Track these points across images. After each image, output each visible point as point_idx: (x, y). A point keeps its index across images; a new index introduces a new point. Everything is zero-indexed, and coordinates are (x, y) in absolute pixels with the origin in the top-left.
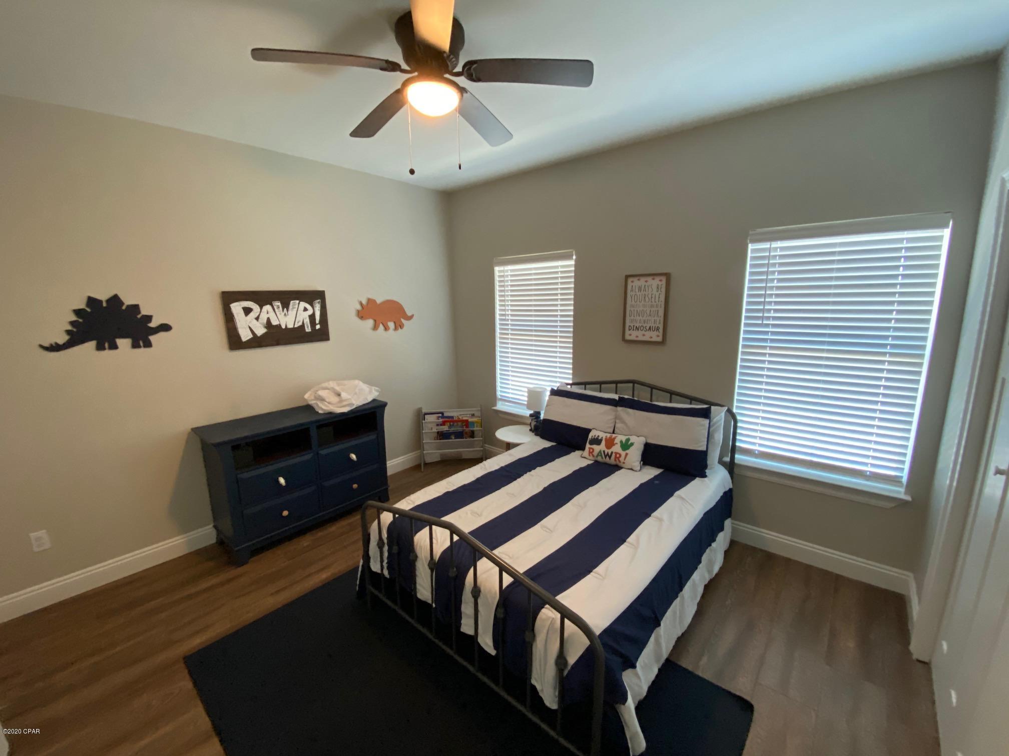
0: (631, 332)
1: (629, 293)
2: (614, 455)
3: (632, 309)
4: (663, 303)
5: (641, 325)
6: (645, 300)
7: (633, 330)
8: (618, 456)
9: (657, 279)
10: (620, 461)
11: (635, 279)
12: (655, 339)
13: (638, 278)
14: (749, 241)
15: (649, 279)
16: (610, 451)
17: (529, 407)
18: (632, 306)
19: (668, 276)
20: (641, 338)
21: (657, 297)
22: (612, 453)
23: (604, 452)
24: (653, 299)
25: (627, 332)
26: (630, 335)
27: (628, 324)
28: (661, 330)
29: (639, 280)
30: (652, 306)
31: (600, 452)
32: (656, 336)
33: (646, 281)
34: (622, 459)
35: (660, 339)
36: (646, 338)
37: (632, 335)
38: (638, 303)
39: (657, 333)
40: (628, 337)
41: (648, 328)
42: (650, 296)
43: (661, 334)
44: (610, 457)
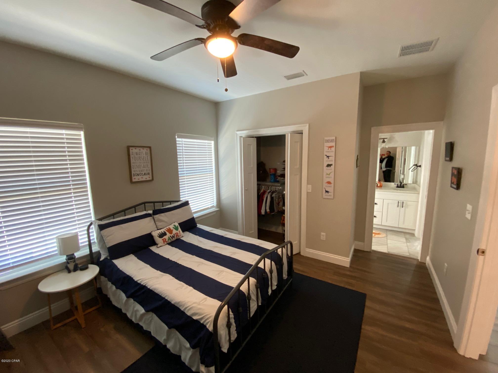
0: (135, 177)
1: (131, 156)
2: (175, 235)
3: (134, 165)
4: (150, 161)
5: (140, 173)
6: (140, 160)
7: (136, 176)
8: (177, 234)
9: (145, 149)
10: (178, 236)
11: (134, 149)
12: (148, 179)
13: (135, 148)
14: (176, 137)
15: (141, 149)
16: (173, 234)
17: (61, 254)
18: (134, 163)
19: (150, 148)
20: (141, 180)
21: (146, 158)
22: (174, 234)
23: (170, 236)
24: (144, 159)
25: (133, 177)
26: (135, 179)
27: (133, 173)
28: (151, 174)
29: (135, 149)
30: (144, 163)
31: (169, 237)
32: (148, 178)
33: (140, 150)
34: (179, 235)
35: (151, 179)
36: (144, 179)
37: (136, 179)
38: (137, 161)
39: (149, 176)
40: (134, 180)
41: (144, 174)
42: (142, 157)
43: (151, 176)
44: (174, 237)
